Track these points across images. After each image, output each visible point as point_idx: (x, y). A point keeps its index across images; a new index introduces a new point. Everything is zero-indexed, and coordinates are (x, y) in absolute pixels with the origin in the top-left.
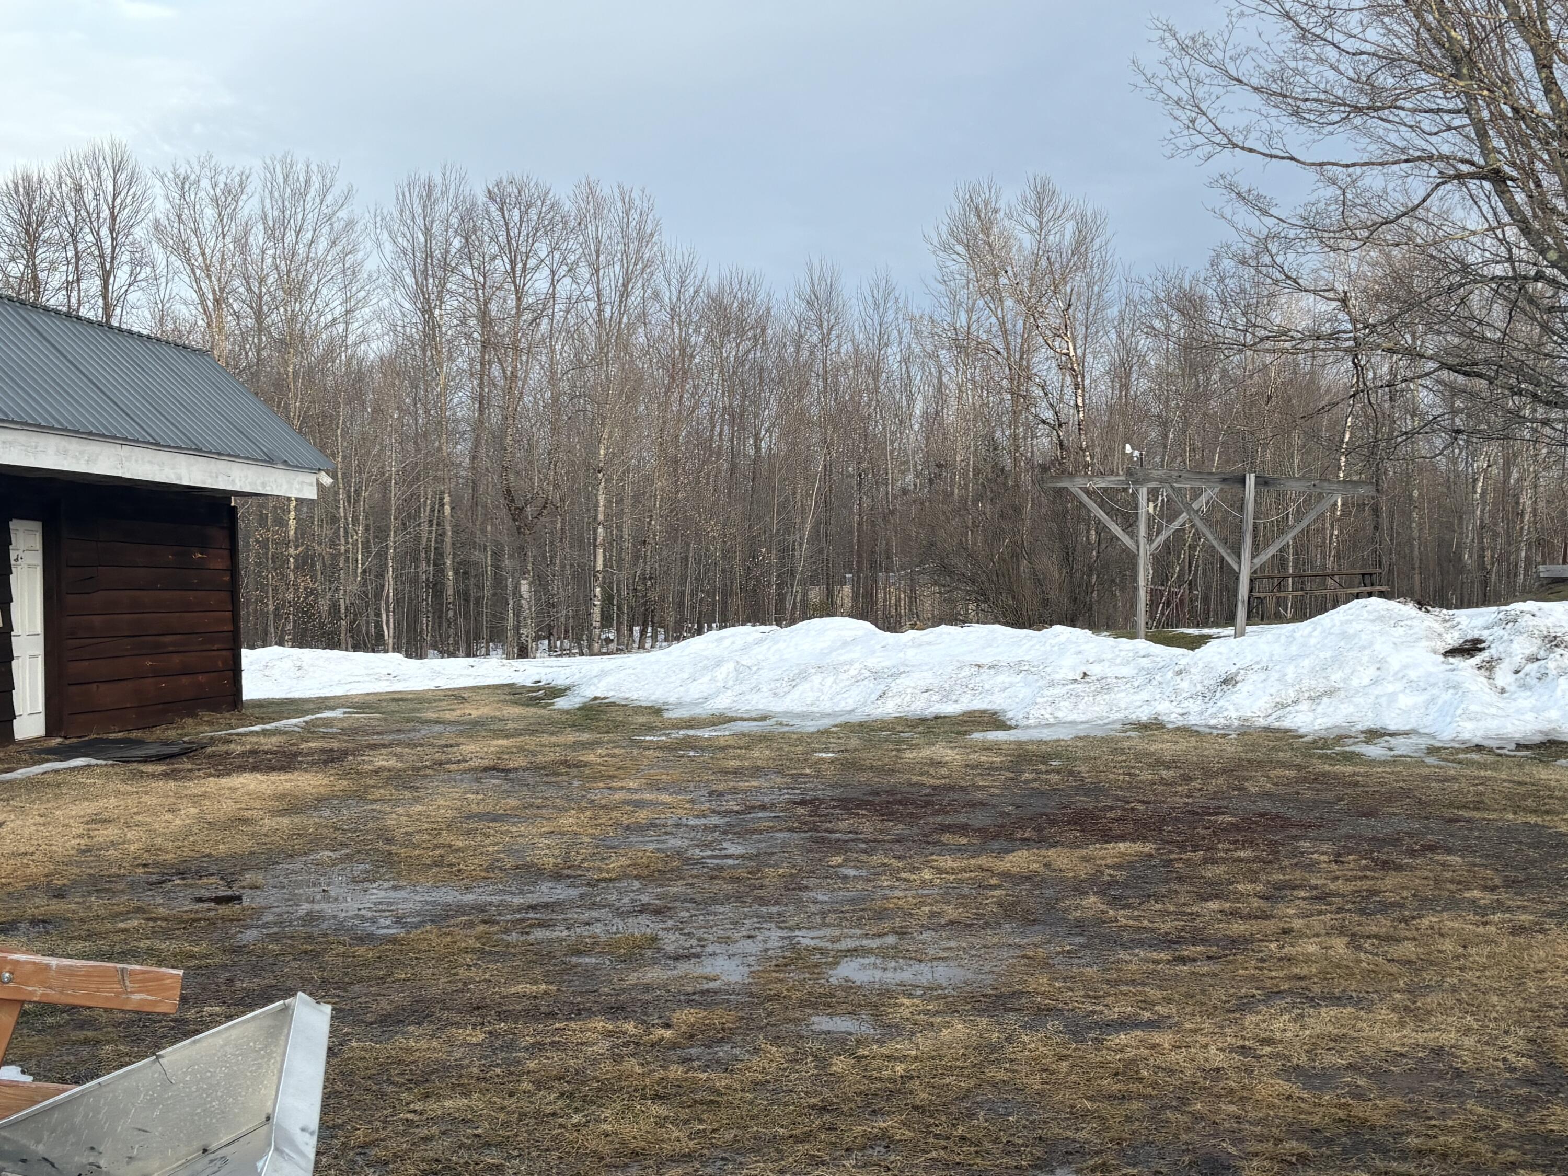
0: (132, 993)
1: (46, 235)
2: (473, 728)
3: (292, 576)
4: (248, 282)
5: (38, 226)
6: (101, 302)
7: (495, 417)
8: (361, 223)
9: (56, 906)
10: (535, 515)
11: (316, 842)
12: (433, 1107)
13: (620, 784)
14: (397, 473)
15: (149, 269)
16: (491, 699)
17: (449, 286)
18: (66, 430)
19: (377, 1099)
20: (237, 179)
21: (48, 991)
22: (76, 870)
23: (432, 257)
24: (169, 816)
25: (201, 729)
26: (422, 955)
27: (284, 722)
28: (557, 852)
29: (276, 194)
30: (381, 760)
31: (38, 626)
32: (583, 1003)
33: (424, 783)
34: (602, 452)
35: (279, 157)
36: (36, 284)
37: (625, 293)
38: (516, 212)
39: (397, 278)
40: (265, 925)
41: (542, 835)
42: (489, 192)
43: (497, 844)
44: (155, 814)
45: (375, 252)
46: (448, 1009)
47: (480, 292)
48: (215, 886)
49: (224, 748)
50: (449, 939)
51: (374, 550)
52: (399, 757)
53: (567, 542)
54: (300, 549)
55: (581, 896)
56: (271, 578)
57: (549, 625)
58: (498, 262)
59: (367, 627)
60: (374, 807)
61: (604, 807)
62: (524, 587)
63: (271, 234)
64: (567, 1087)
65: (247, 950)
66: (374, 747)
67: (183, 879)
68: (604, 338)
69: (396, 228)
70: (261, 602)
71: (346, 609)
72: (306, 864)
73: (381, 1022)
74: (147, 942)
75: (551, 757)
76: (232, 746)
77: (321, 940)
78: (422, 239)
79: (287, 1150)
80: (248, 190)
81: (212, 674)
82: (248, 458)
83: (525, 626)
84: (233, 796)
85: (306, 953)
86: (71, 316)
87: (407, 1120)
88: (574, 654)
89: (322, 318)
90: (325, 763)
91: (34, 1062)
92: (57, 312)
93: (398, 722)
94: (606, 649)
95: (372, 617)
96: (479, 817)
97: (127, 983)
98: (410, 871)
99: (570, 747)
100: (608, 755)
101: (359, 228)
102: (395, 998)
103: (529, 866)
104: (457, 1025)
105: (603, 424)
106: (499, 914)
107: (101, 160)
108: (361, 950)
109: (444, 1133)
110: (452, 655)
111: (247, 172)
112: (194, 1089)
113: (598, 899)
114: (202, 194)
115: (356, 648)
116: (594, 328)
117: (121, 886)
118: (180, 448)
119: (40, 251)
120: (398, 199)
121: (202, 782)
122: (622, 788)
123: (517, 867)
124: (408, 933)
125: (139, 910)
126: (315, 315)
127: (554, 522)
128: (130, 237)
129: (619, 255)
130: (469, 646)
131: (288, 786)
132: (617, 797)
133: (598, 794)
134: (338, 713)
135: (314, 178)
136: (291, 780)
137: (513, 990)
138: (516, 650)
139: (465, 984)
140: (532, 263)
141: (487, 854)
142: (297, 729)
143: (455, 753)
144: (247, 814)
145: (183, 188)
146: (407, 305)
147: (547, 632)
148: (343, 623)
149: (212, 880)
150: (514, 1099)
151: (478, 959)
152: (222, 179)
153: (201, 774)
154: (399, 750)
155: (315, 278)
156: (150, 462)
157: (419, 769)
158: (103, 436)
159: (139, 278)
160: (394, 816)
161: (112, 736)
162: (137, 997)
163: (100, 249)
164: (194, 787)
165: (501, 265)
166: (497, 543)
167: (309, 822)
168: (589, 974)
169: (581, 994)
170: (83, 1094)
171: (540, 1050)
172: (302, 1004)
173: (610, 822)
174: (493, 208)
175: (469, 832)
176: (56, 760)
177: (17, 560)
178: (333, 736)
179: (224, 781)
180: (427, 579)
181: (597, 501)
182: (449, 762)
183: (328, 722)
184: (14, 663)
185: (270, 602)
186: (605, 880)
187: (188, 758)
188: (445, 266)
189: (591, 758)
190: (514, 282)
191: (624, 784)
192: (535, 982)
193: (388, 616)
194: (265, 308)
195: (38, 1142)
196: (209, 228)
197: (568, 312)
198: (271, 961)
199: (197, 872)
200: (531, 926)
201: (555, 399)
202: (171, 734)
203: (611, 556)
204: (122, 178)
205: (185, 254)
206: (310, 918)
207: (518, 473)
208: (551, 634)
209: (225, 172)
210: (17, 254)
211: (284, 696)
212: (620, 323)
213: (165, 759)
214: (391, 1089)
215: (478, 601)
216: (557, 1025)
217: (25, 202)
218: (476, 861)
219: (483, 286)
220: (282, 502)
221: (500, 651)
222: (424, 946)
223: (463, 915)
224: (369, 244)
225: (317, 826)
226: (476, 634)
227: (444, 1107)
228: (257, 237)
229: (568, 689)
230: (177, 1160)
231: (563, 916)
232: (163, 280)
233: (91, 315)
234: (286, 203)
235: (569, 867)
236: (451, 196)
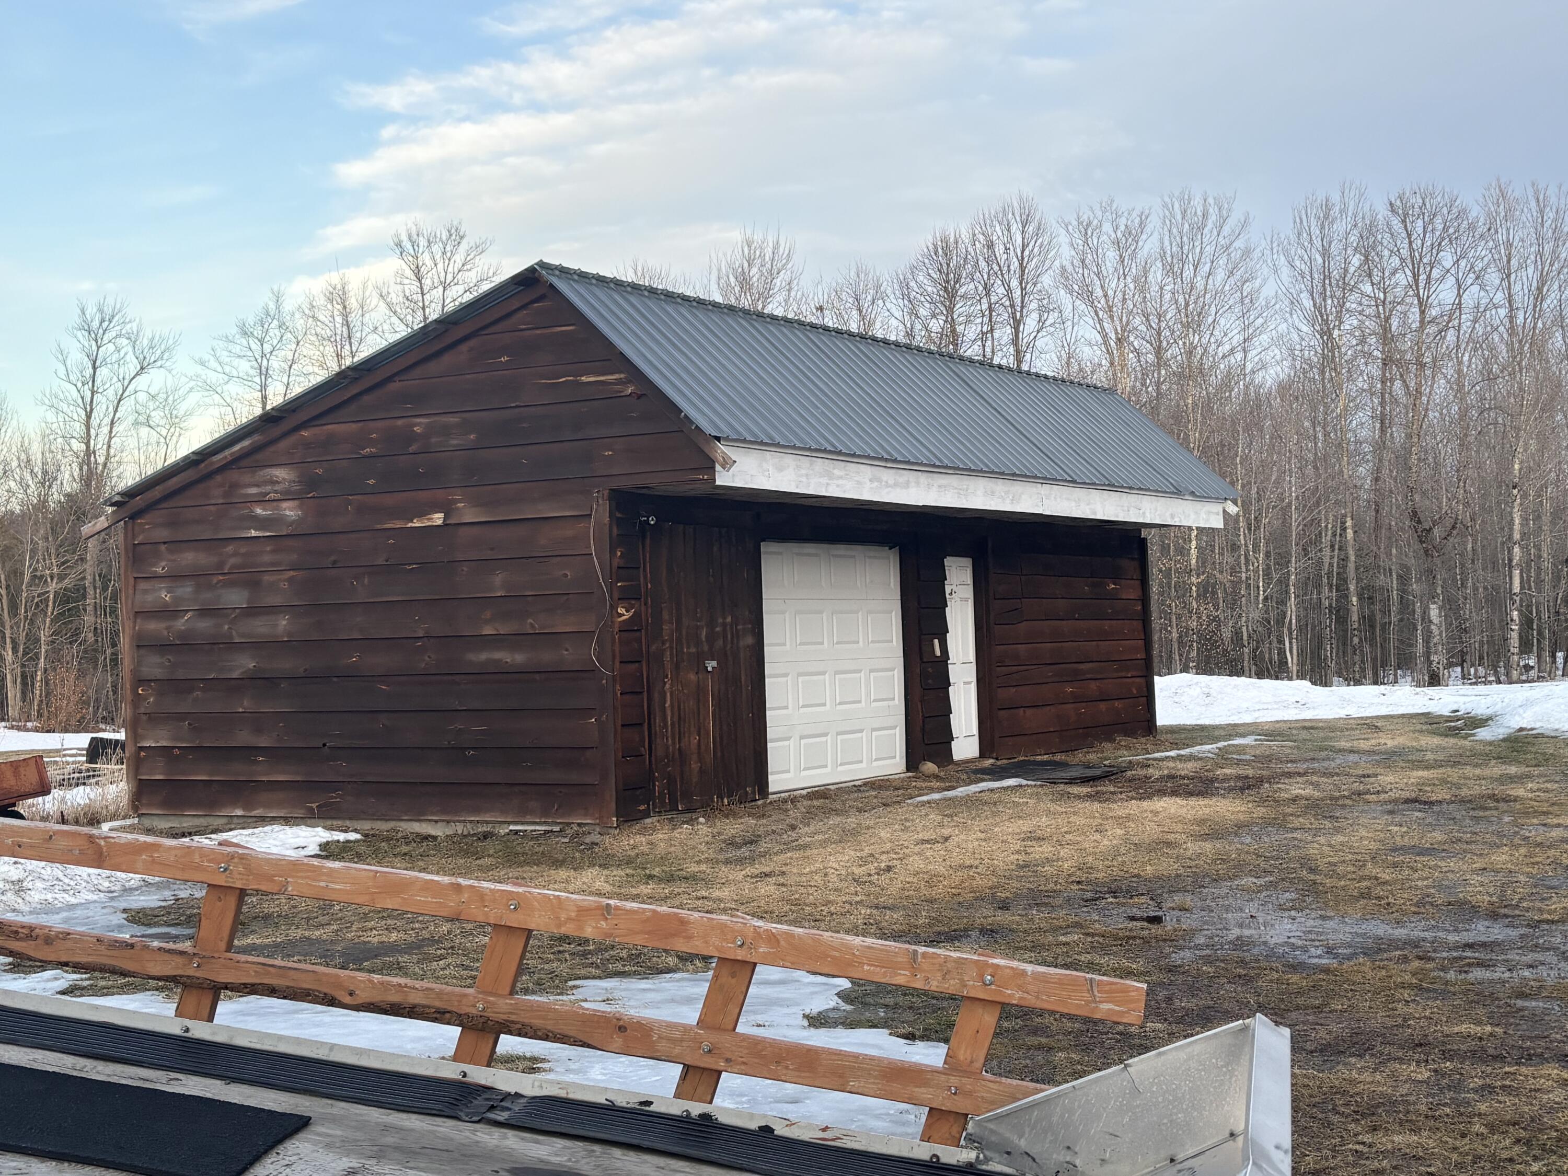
0: (1101, 1002)
1: (962, 291)
2: (1389, 759)
3: (1195, 605)
4: (1148, 320)
5: (955, 283)
6: (1012, 350)
7: (1398, 434)
8: (1258, 250)
9: (1002, 918)
10: (1444, 535)
11: (1240, 868)
12: (1383, 1141)
13: (1555, 821)
14: (1297, 498)
15: (1056, 315)
16: (1407, 729)
17: (1348, 305)
18: (993, 472)
19: (1324, 1127)
20: (1137, 220)
21: (1025, 995)
22: (1015, 884)
23: (1330, 278)
24: (1098, 836)
25: (1120, 753)
26: (1357, 988)
27: (1198, 748)
28: (1491, 890)
29: (1175, 231)
30: (1297, 788)
31: (971, 655)
32: (1534, 1048)
33: (1344, 813)
34: (1517, 467)
35: (1177, 194)
36: (954, 337)
37: (1539, 296)
38: (1420, 223)
39: (1294, 302)
40: (1197, 947)
41: (1474, 871)
42: (1391, 204)
43: (1427, 879)
44: (1084, 834)
45: (1272, 279)
46: (1388, 1043)
47: (1381, 308)
48: (1143, 906)
49: (1143, 772)
50: (1384, 972)
51: (1276, 576)
52: (1316, 785)
53: (1479, 564)
54: (1202, 577)
55: (1522, 936)
56: (1175, 606)
57: (1462, 651)
58: (1399, 276)
59: (1270, 653)
60: (1295, 835)
61: (1540, 845)
62: (1434, 612)
63: (1169, 270)
64: (1523, 1134)
65: (1182, 970)
66: (1289, 775)
67: (1116, 897)
68: (1516, 346)
69: (1293, 253)
70: (1166, 630)
71: (1249, 636)
72: (1231, 889)
73: (1321, 1051)
74: (1088, 956)
75: (1477, 790)
76: (1151, 771)
77: (1253, 965)
78: (1320, 261)
79: (1264, 1166)
80: (1148, 230)
81: (1127, 701)
82: (1157, 491)
83: (1436, 653)
84: (1155, 819)
85: (1240, 976)
86: (985, 364)
87: (1357, 1151)
88: (1490, 682)
89: (1220, 348)
90: (1242, 789)
91: (995, 1062)
92: (971, 361)
93: (1311, 750)
94: (1526, 676)
95: (1275, 644)
96: (1403, 849)
97: (1096, 993)
98: (1337, 903)
99: (1496, 780)
100: (1539, 790)
101: (1256, 254)
102: (1334, 1027)
103: (1462, 903)
104: (1401, 1060)
105: (1518, 437)
106: (1435, 951)
107: (1010, 215)
108: (1294, 978)
109: (1395, 1168)
110: (1358, 683)
111: (1147, 212)
112: (1160, 1099)
113: (1541, 941)
114: (1104, 238)
115: (1260, 675)
116: (1505, 336)
117: (1059, 901)
118: (1094, 484)
119: (958, 306)
120: (1295, 222)
121: (1126, 804)
122: (1558, 825)
123: (1450, 904)
124: (1341, 963)
125: (1077, 925)
126: (1213, 346)
127: (1465, 544)
128: (1039, 285)
129: (1532, 257)
130: (1376, 674)
131: (1207, 811)
132: (1553, 834)
133: (1533, 831)
134: (1249, 740)
135: (1211, 210)
136: (1210, 806)
137: (1456, 1029)
138: (1426, 678)
139: (1405, 1020)
140: (1436, 273)
141: (1417, 888)
142: (1210, 755)
143: (1373, 784)
144: (1171, 837)
145: (1086, 233)
146: (1305, 329)
147: (1459, 658)
148: (1246, 650)
149: (1143, 899)
150: (1466, 1140)
151: (1416, 995)
152: (1123, 221)
153: (1123, 796)
154: (1315, 778)
155: (1213, 309)
156: (1068, 499)
157: (1337, 799)
158: (1026, 476)
159: (1048, 323)
160: (1316, 845)
161: (1039, 758)
162: (1105, 1006)
163: (1011, 299)
164: (1119, 809)
165: (1403, 278)
166: (1406, 568)
167: (1233, 847)
168: (1536, 1019)
169: (1530, 1038)
170: (1059, 1096)
171: (1490, 1093)
172: (1261, 1024)
173: (1548, 861)
174: (1396, 223)
175: (1395, 865)
176: (990, 780)
177: (951, 594)
178: (1248, 763)
179: (1145, 804)
180: (1330, 605)
181: (1512, 519)
182: (1368, 792)
183: (1241, 749)
184: (951, 688)
185: (1175, 630)
186: (1547, 922)
187: (1110, 781)
188: (1345, 287)
189: (1521, 792)
190: (1418, 295)
191: (1561, 821)
192: (1479, 1023)
193: (1291, 643)
194: (1164, 344)
195: (1021, 1137)
196: (1111, 270)
197: (1475, 321)
198: (1206, 982)
199: (1128, 892)
200: (1469, 965)
201: (1464, 414)
202: (1092, 757)
203: (1529, 577)
204: (1031, 229)
205: (1087, 295)
206: (1240, 943)
207: (1424, 494)
208: (1464, 661)
209: (1126, 214)
210: (937, 311)
211: (1194, 723)
212: (1534, 328)
213: (1088, 781)
214: (1335, 1119)
215: (1384, 627)
216: (1507, 1069)
217: (943, 262)
218: (1406, 896)
219: (1384, 302)
220: (1184, 532)
221: (1409, 679)
222: (1358, 978)
223: (1397, 950)
224: (1265, 270)
225: (1239, 852)
226: (1382, 661)
227: (1393, 1142)
228: (1156, 275)
229: (1490, 718)
230: (1146, 1167)
231: (1504, 957)
232: (1069, 323)
233: (1004, 362)
234: (1185, 239)
235: (1505, 907)
236: (1350, 214)
